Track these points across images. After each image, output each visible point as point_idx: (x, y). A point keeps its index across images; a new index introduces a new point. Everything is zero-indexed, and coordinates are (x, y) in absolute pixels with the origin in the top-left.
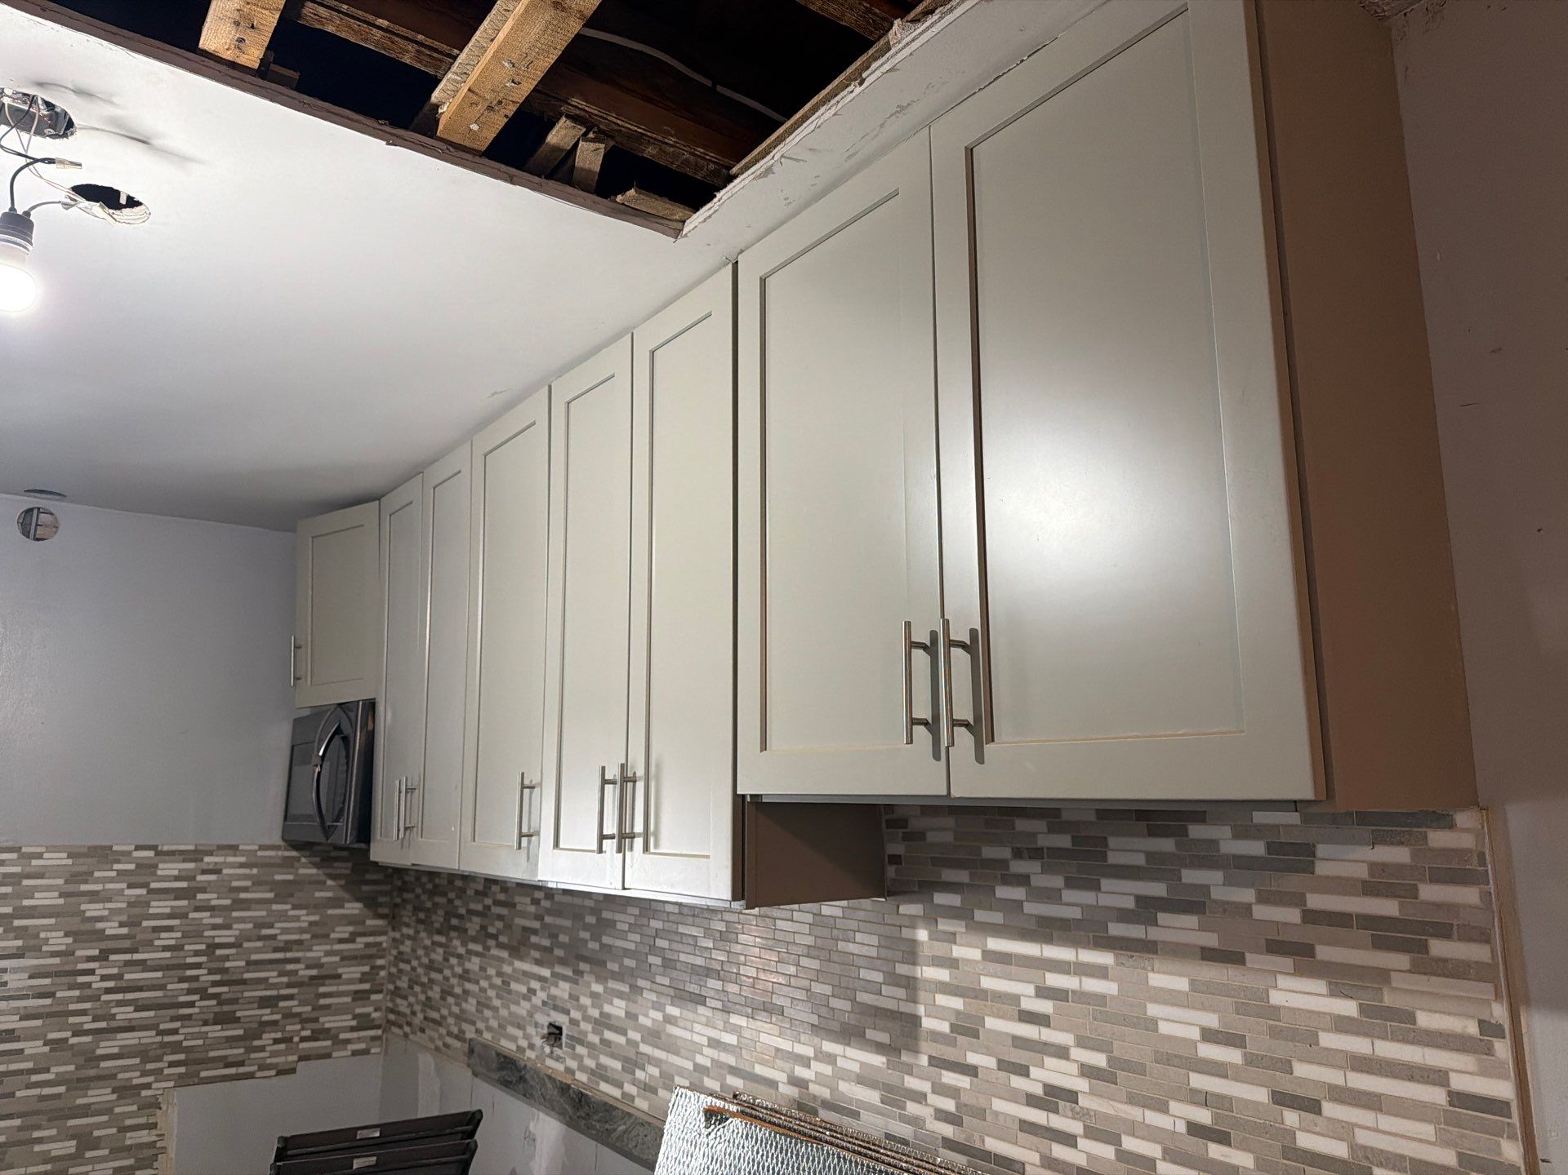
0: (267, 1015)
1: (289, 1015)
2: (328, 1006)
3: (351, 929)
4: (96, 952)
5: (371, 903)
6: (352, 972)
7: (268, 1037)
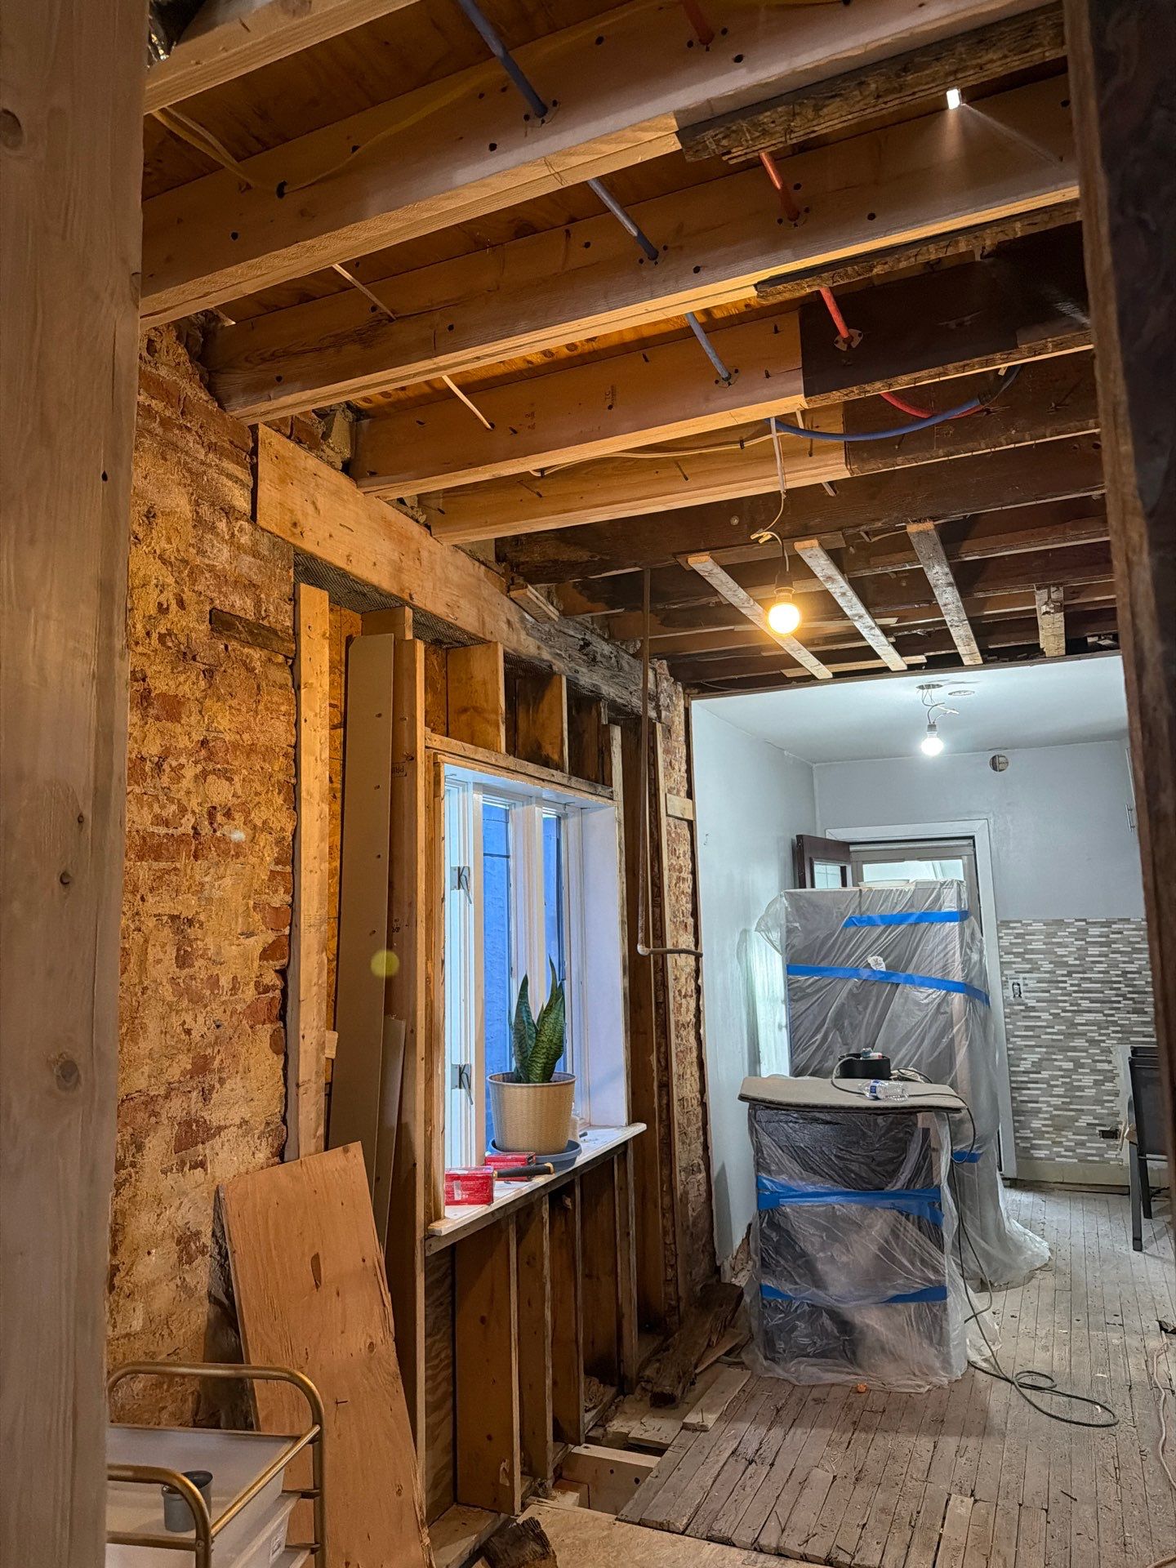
4: (1065, 972)
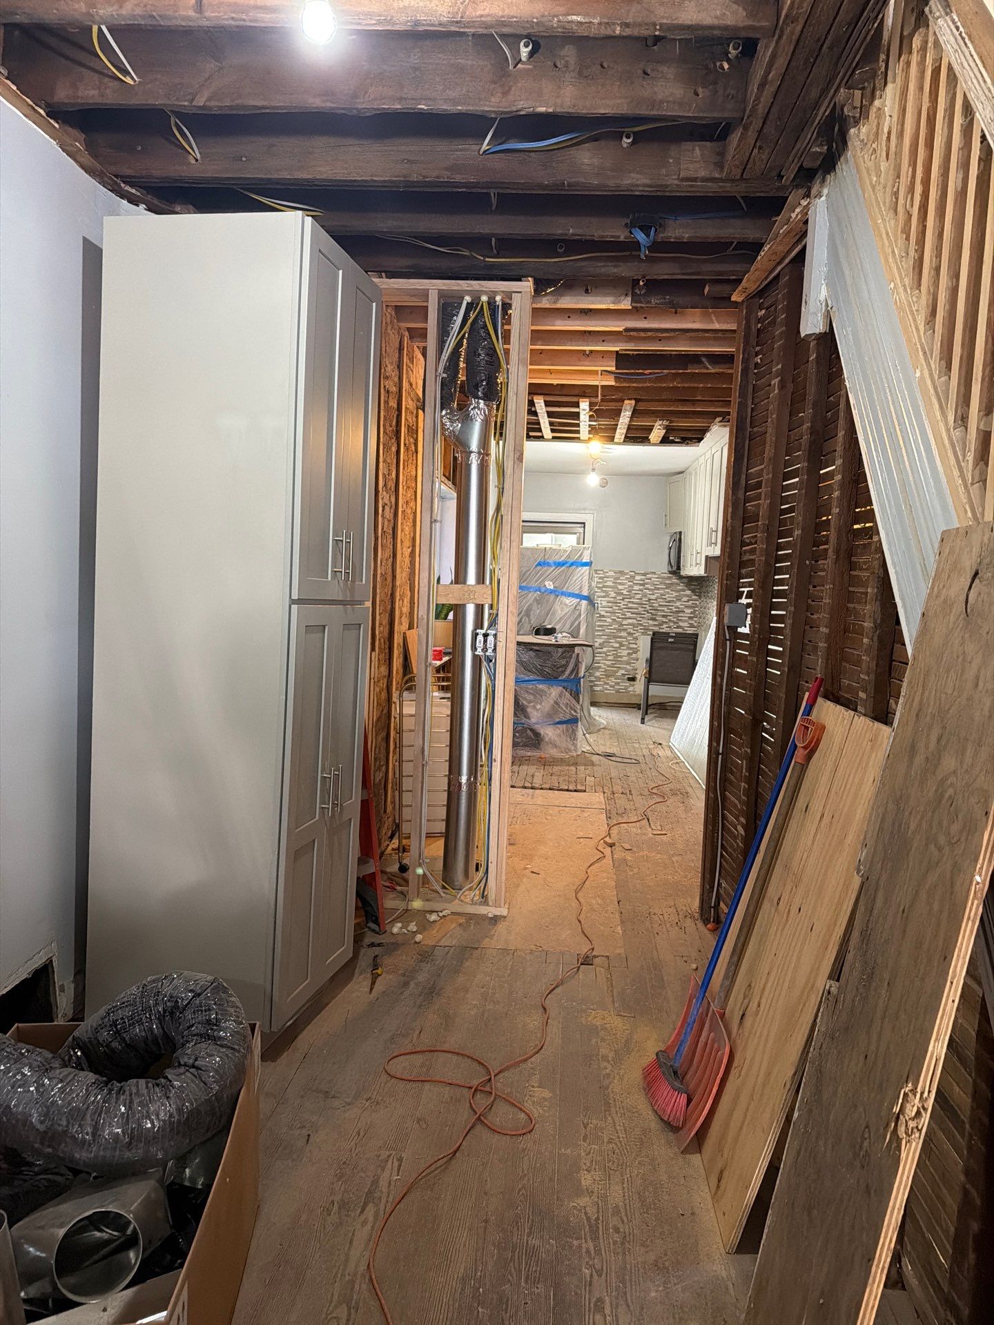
0: (664, 620)
1: (670, 621)
2: (681, 620)
4: (621, 598)
5: (693, 591)
6: (688, 611)
7: (665, 626)
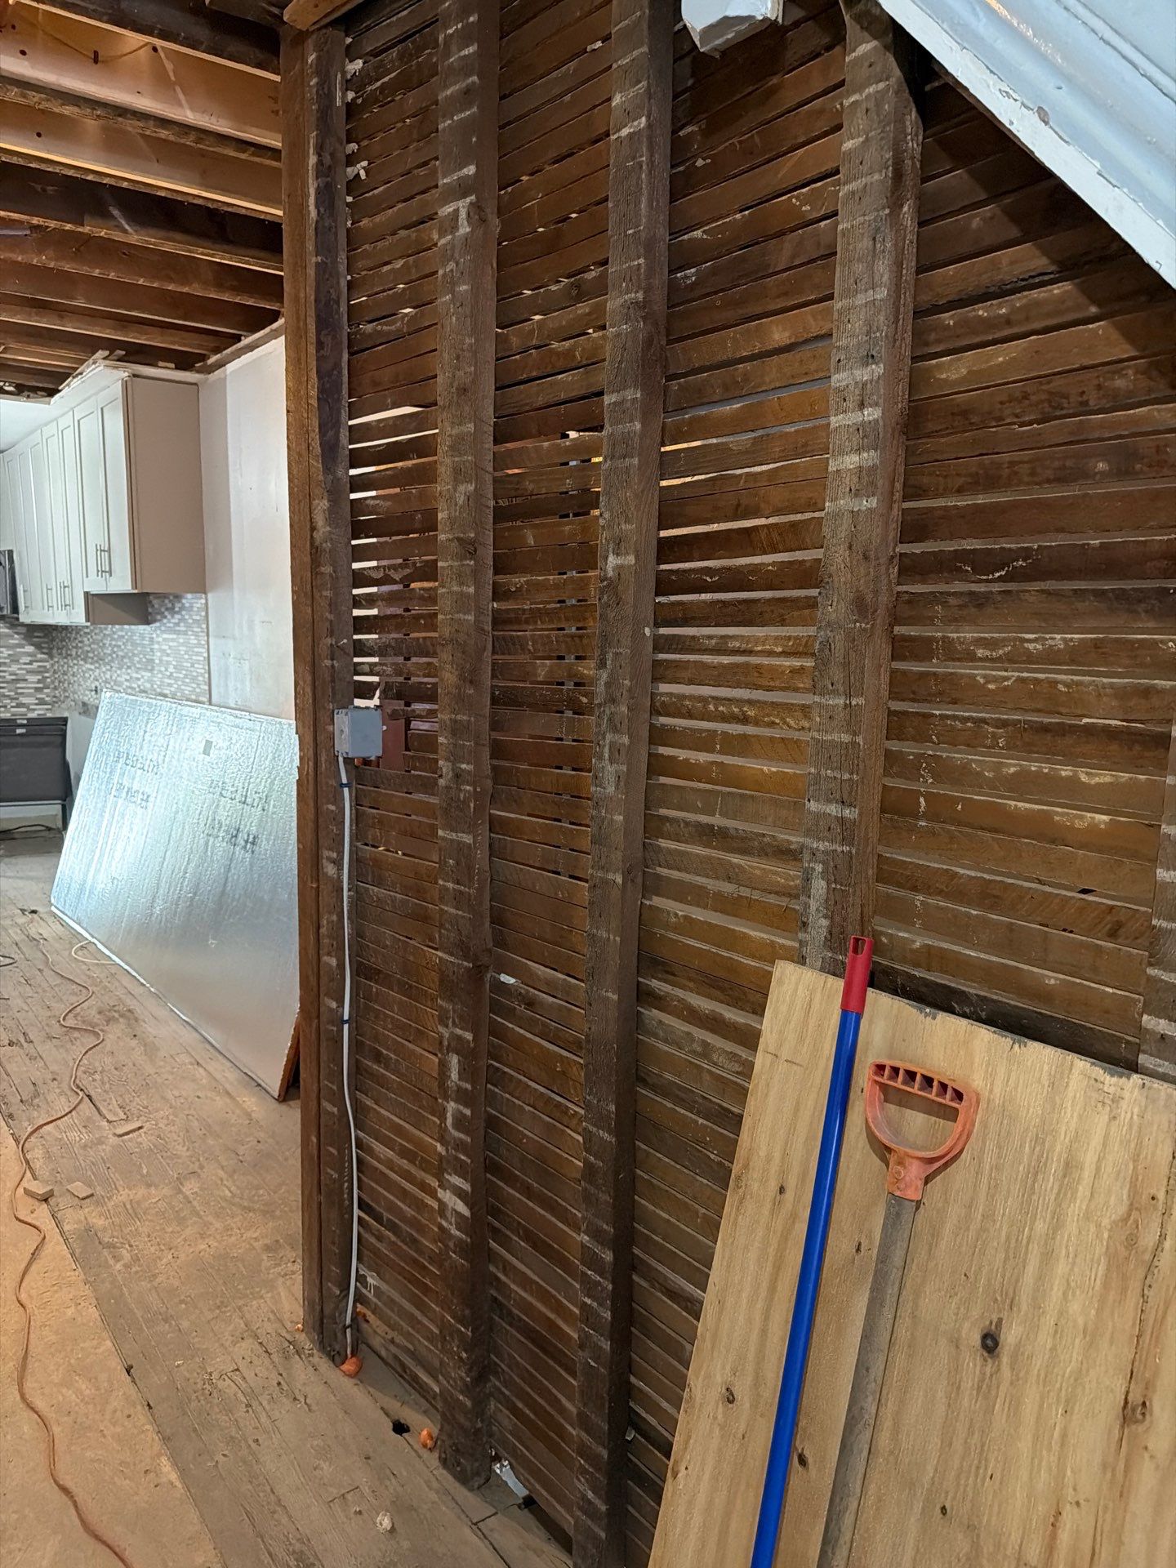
2: (22, 693)
3: (29, 658)
